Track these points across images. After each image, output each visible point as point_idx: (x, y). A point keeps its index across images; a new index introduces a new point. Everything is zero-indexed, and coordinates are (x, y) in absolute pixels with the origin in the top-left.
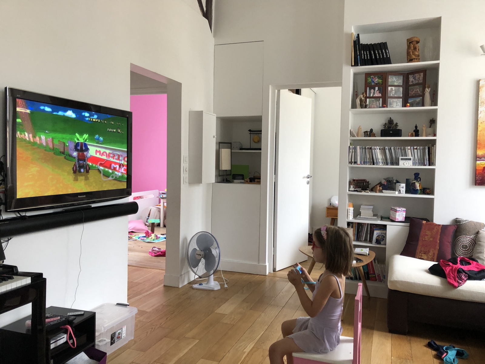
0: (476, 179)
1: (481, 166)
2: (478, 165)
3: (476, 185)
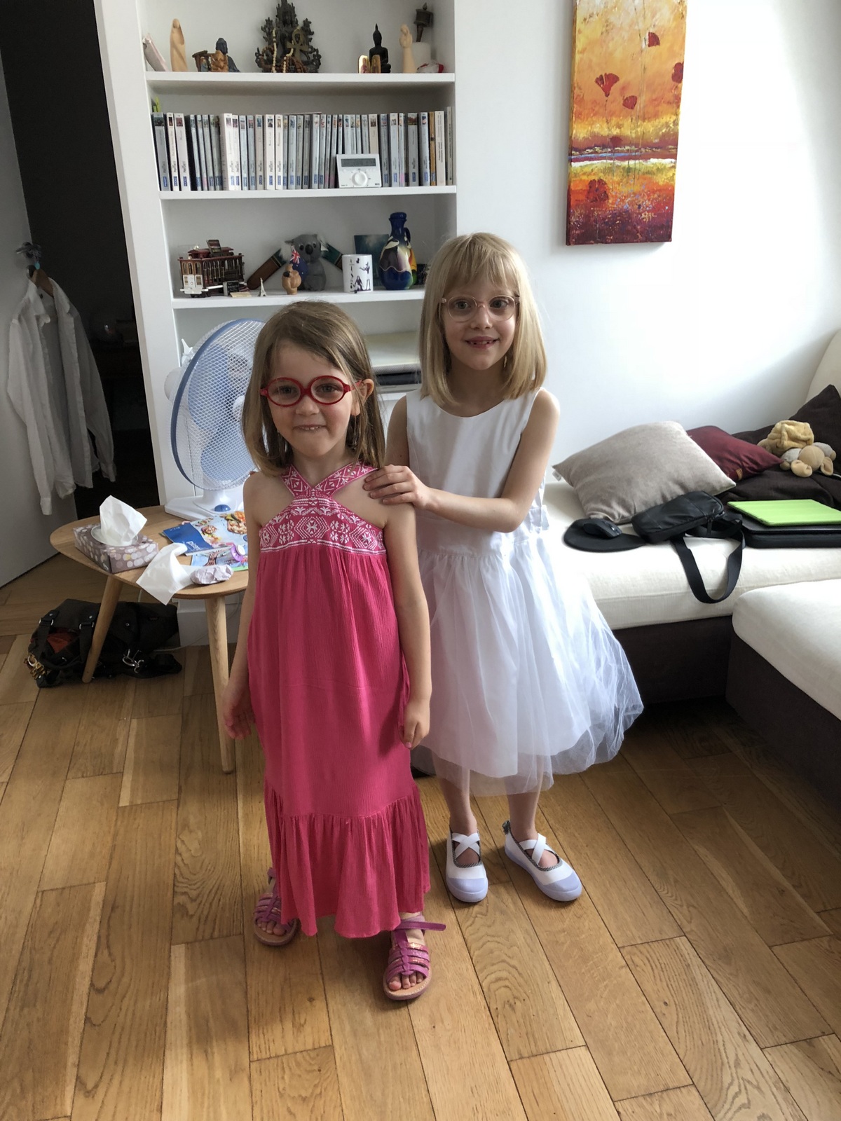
0: (568, 222)
1: (584, 178)
2: (576, 175)
3: (568, 243)
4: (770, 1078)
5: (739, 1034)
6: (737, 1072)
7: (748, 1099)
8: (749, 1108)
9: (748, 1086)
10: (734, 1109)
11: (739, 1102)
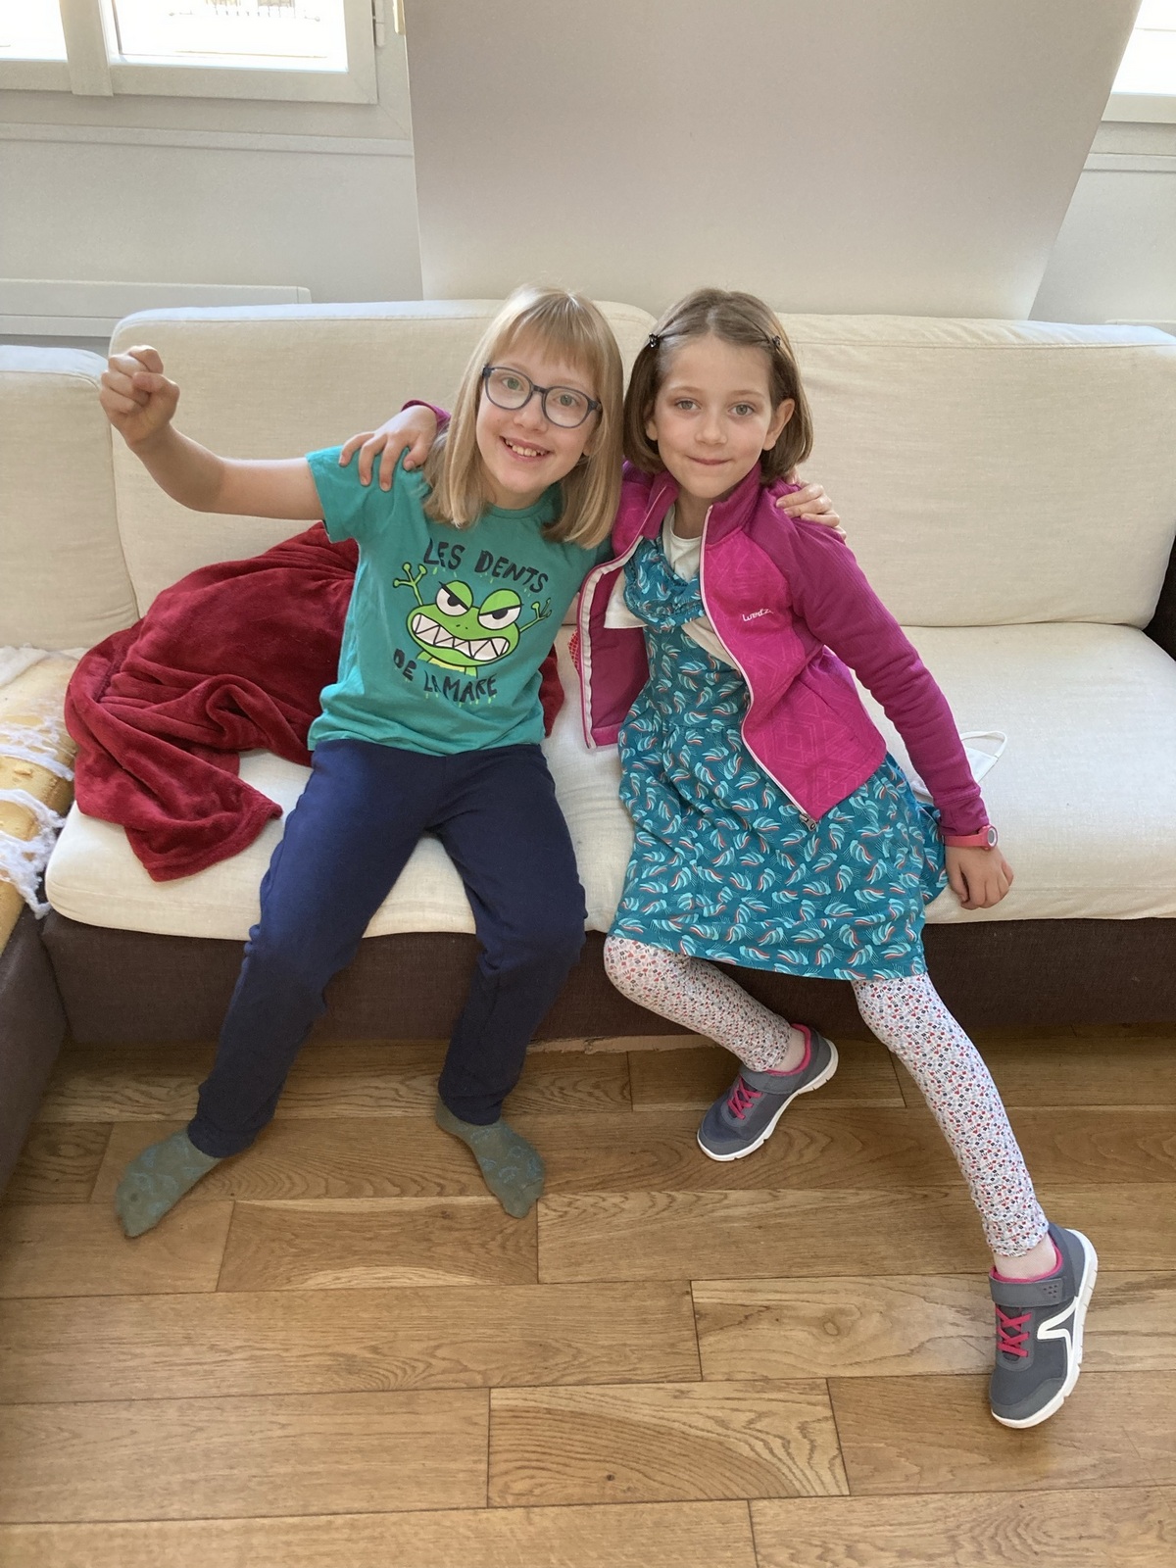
4: (746, 1391)
5: (675, 1397)
6: (735, 1430)
7: (775, 1436)
8: (789, 1442)
9: (758, 1426)
10: (790, 1463)
11: (780, 1452)
